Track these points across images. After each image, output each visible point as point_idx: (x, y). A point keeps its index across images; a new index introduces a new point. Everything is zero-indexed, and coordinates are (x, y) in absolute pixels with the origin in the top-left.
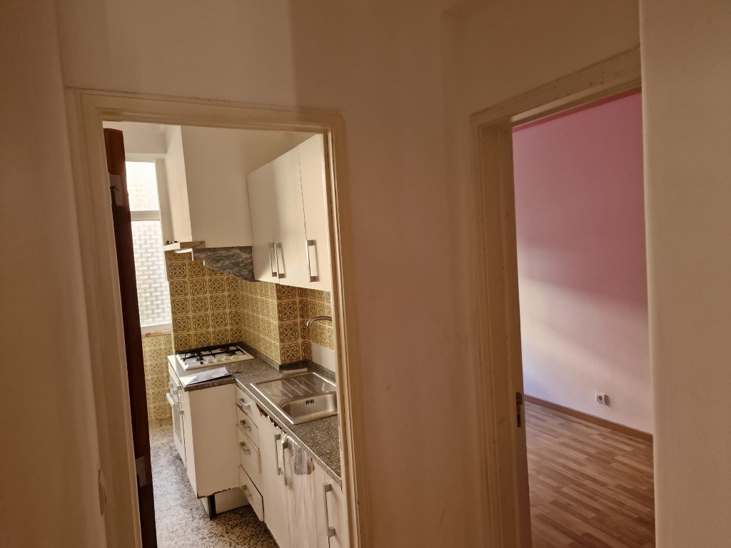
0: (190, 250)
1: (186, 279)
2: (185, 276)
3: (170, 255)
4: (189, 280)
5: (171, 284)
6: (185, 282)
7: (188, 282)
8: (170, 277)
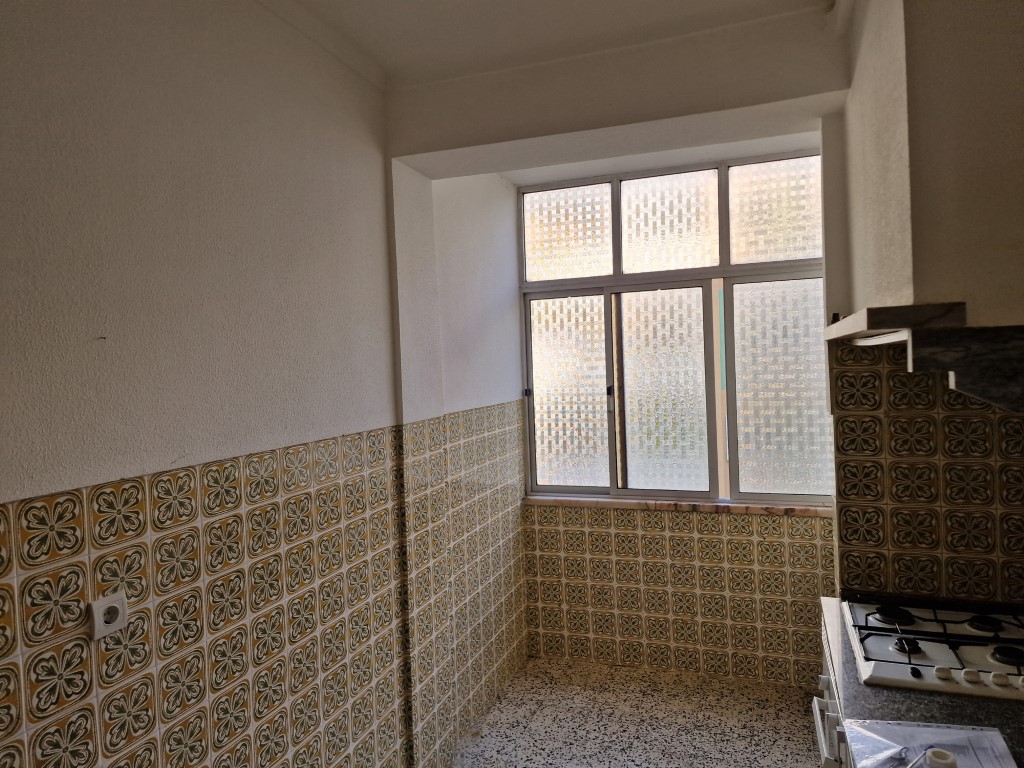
0: (903, 335)
1: (880, 413)
2: (877, 406)
3: (840, 349)
4: (887, 415)
5: (839, 423)
6: (876, 420)
7: (885, 421)
8: (837, 405)
